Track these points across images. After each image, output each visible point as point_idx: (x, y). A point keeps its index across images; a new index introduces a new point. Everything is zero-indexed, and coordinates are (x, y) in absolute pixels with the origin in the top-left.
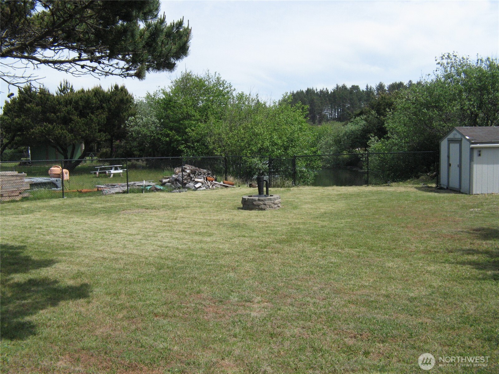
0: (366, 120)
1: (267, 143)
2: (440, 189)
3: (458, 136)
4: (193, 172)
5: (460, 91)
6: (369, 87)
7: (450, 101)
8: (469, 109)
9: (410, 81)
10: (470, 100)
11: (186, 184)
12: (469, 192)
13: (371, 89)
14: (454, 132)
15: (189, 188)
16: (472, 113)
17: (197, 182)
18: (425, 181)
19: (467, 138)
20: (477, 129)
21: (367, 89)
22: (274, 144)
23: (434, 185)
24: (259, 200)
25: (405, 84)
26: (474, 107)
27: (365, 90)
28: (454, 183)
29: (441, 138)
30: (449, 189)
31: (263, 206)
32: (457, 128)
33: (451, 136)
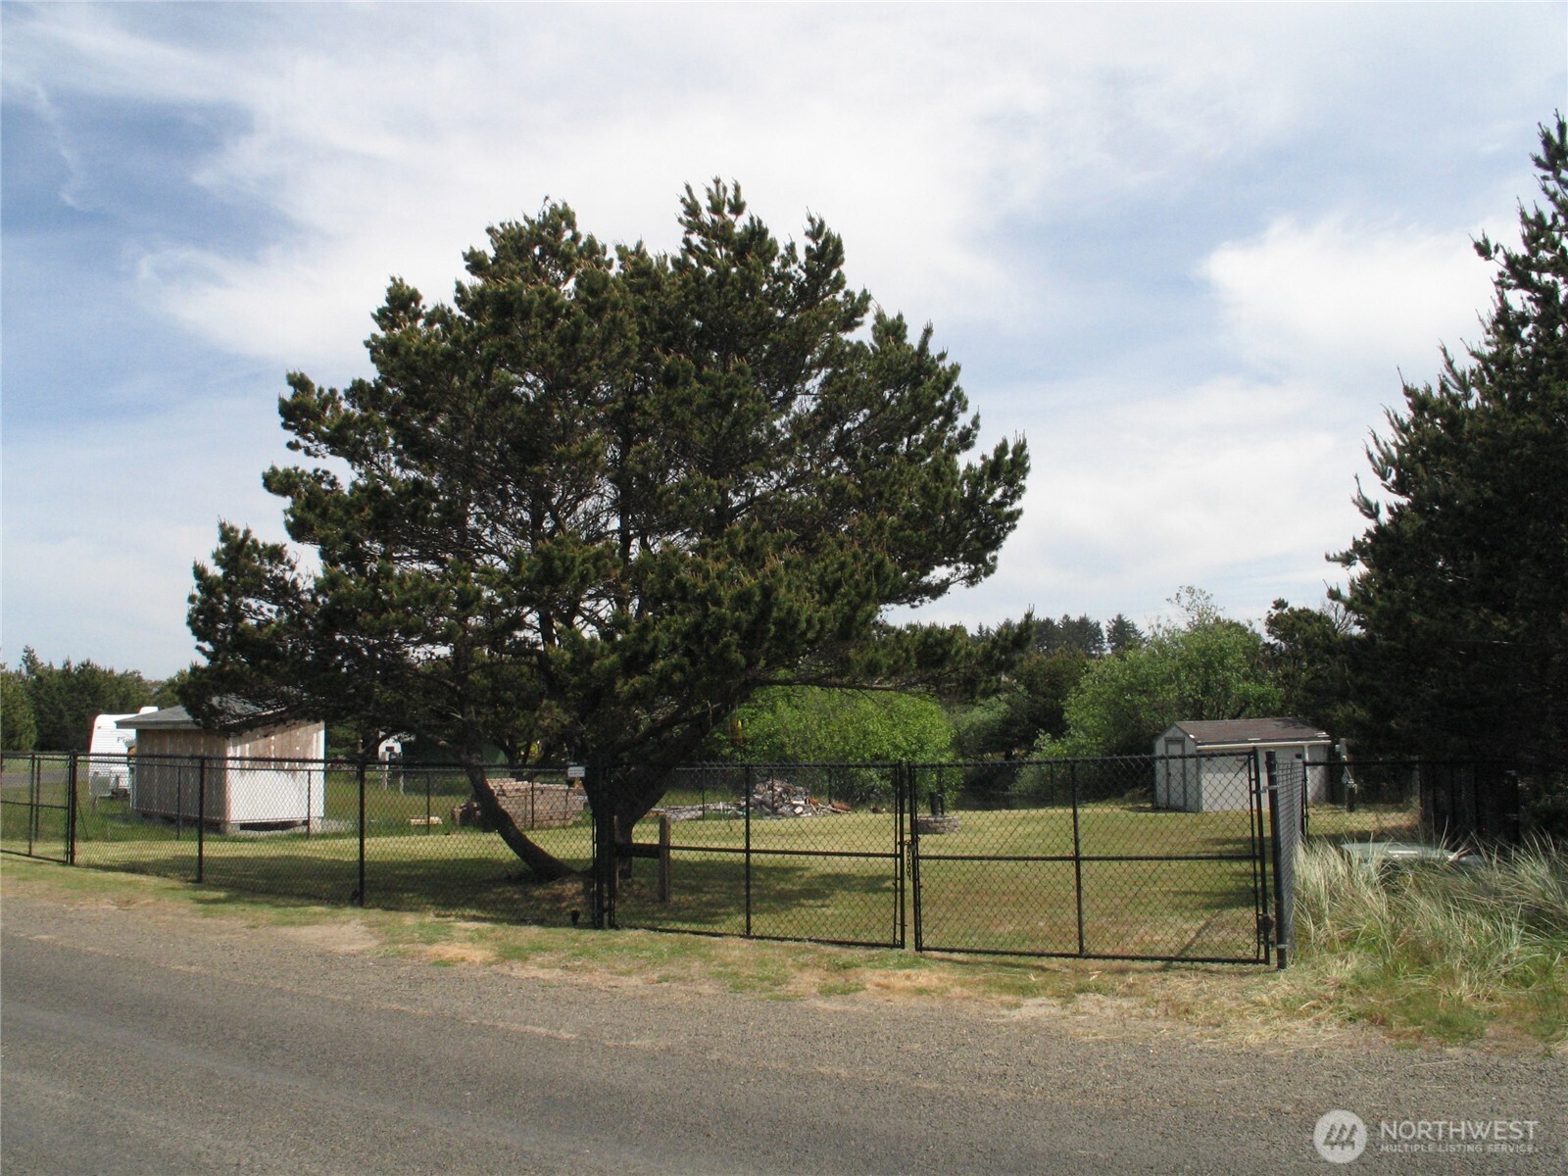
0: (1009, 703)
1: (887, 747)
2: (1156, 809)
3: (1180, 735)
4: (786, 791)
5: (1177, 669)
6: (985, 628)
7: (1164, 681)
8: (1190, 696)
9: (1066, 617)
10: (1191, 683)
11: (777, 808)
12: (1198, 809)
13: (988, 632)
14: (1174, 728)
15: (783, 815)
16: (1195, 700)
17: (796, 806)
18: (1132, 800)
19: (1192, 736)
20: (1206, 724)
21: (981, 631)
22: (897, 747)
23: (1149, 805)
24: (936, 821)
25: (1056, 623)
26: (1197, 693)
27: (976, 634)
28: (1176, 798)
29: (1156, 736)
30: (1169, 808)
31: (941, 829)
32: (1177, 723)
33: (1169, 734)
